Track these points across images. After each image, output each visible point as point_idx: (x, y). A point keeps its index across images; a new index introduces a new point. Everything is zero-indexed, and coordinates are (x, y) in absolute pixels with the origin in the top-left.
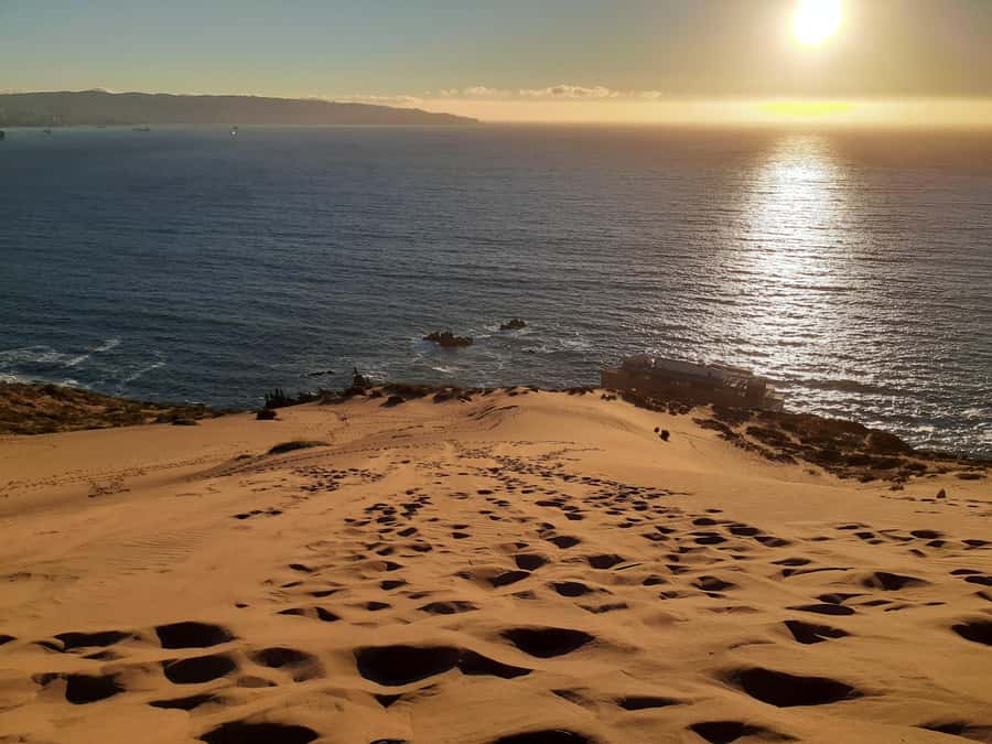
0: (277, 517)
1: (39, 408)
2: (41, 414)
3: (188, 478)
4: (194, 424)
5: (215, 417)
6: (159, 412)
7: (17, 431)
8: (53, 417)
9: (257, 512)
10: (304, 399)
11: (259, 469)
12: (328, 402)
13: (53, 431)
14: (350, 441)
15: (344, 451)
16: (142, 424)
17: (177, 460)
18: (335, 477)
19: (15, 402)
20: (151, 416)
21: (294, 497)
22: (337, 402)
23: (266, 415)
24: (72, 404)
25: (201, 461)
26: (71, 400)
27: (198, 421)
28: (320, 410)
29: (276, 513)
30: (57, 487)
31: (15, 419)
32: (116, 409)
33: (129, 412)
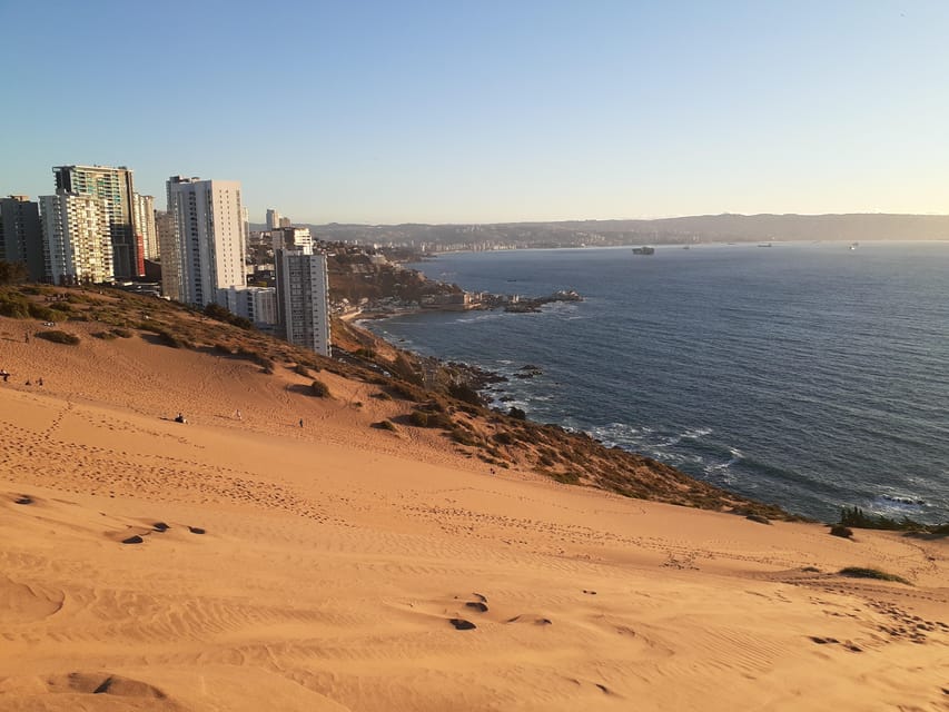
0: (856, 654)
1: (638, 476)
2: (638, 481)
3: (754, 575)
4: (767, 523)
5: (788, 521)
6: (735, 503)
7: (619, 491)
8: (647, 486)
9: (835, 641)
10: (885, 525)
11: (829, 589)
12: (915, 535)
13: (645, 498)
14: (936, 586)
15: (928, 595)
16: (719, 510)
17: (745, 554)
18: (920, 626)
19: (621, 467)
20: (728, 504)
21: (874, 636)
22: (926, 538)
23: (841, 531)
24: (663, 478)
25: (767, 560)
26: (663, 475)
27: (771, 521)
28: (903, 542)
29: (855, 649)
30: (640, 548)
31: (619, 481)
32: (698, 492)
33: (709, 496)
